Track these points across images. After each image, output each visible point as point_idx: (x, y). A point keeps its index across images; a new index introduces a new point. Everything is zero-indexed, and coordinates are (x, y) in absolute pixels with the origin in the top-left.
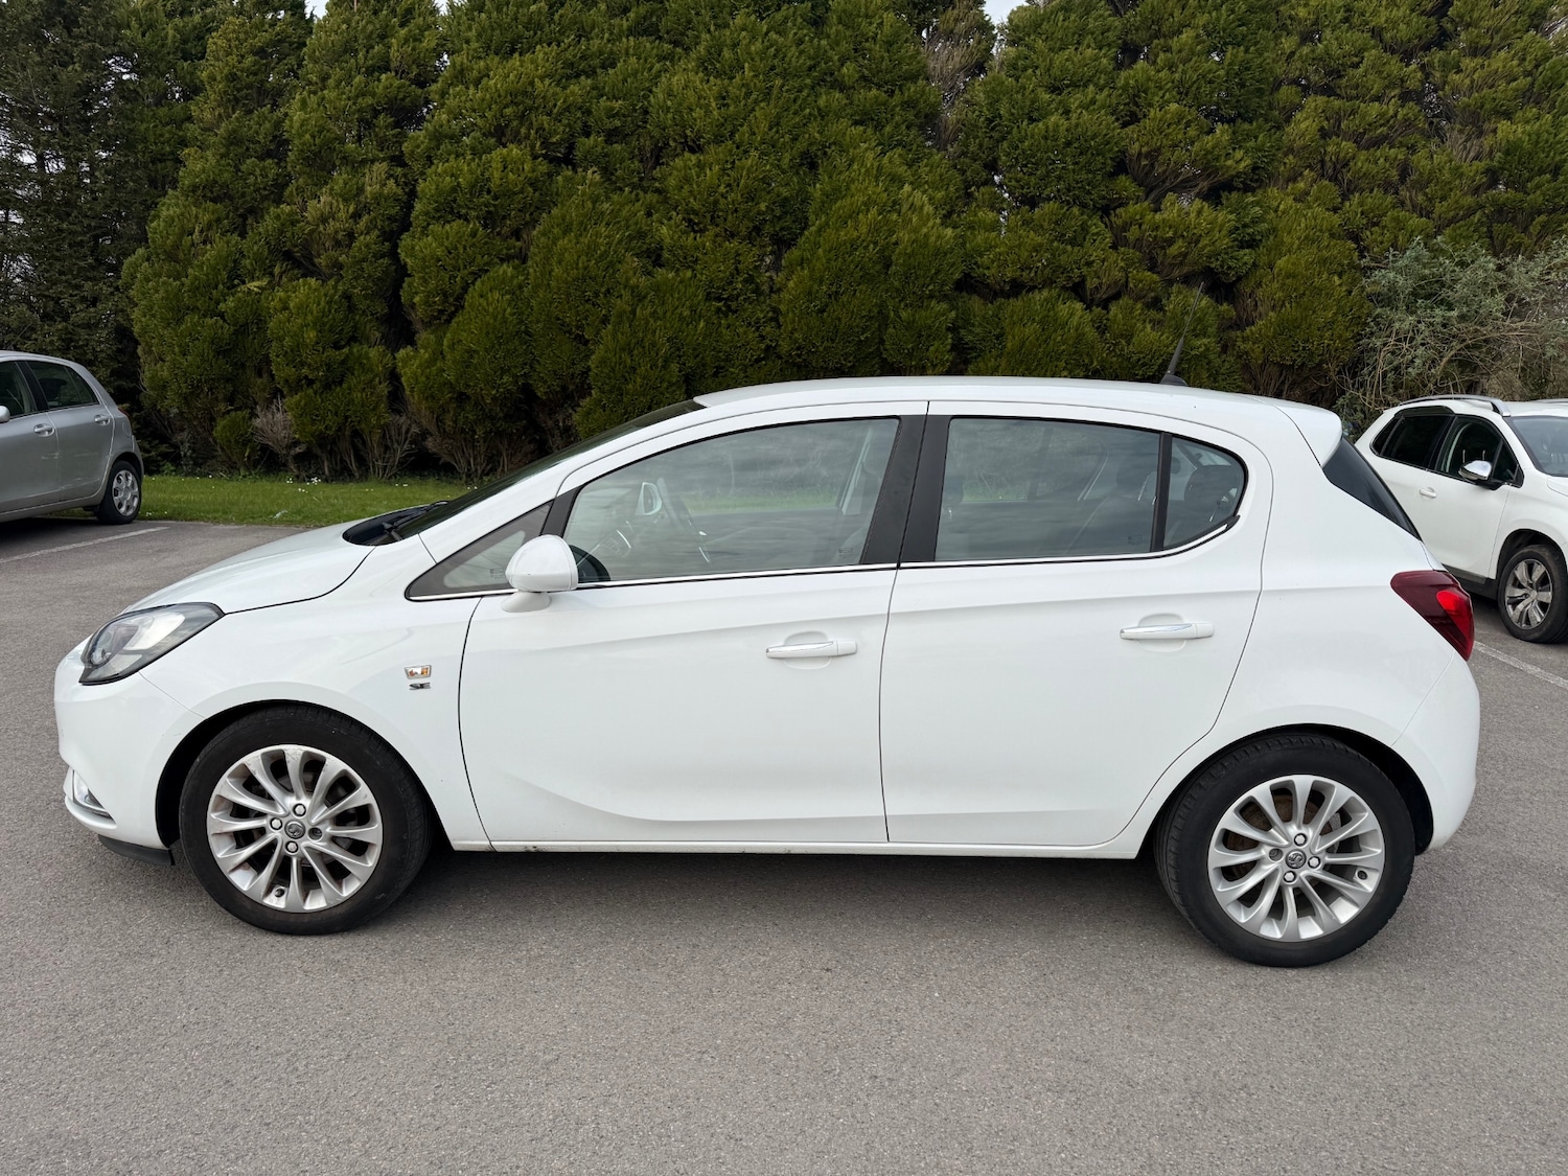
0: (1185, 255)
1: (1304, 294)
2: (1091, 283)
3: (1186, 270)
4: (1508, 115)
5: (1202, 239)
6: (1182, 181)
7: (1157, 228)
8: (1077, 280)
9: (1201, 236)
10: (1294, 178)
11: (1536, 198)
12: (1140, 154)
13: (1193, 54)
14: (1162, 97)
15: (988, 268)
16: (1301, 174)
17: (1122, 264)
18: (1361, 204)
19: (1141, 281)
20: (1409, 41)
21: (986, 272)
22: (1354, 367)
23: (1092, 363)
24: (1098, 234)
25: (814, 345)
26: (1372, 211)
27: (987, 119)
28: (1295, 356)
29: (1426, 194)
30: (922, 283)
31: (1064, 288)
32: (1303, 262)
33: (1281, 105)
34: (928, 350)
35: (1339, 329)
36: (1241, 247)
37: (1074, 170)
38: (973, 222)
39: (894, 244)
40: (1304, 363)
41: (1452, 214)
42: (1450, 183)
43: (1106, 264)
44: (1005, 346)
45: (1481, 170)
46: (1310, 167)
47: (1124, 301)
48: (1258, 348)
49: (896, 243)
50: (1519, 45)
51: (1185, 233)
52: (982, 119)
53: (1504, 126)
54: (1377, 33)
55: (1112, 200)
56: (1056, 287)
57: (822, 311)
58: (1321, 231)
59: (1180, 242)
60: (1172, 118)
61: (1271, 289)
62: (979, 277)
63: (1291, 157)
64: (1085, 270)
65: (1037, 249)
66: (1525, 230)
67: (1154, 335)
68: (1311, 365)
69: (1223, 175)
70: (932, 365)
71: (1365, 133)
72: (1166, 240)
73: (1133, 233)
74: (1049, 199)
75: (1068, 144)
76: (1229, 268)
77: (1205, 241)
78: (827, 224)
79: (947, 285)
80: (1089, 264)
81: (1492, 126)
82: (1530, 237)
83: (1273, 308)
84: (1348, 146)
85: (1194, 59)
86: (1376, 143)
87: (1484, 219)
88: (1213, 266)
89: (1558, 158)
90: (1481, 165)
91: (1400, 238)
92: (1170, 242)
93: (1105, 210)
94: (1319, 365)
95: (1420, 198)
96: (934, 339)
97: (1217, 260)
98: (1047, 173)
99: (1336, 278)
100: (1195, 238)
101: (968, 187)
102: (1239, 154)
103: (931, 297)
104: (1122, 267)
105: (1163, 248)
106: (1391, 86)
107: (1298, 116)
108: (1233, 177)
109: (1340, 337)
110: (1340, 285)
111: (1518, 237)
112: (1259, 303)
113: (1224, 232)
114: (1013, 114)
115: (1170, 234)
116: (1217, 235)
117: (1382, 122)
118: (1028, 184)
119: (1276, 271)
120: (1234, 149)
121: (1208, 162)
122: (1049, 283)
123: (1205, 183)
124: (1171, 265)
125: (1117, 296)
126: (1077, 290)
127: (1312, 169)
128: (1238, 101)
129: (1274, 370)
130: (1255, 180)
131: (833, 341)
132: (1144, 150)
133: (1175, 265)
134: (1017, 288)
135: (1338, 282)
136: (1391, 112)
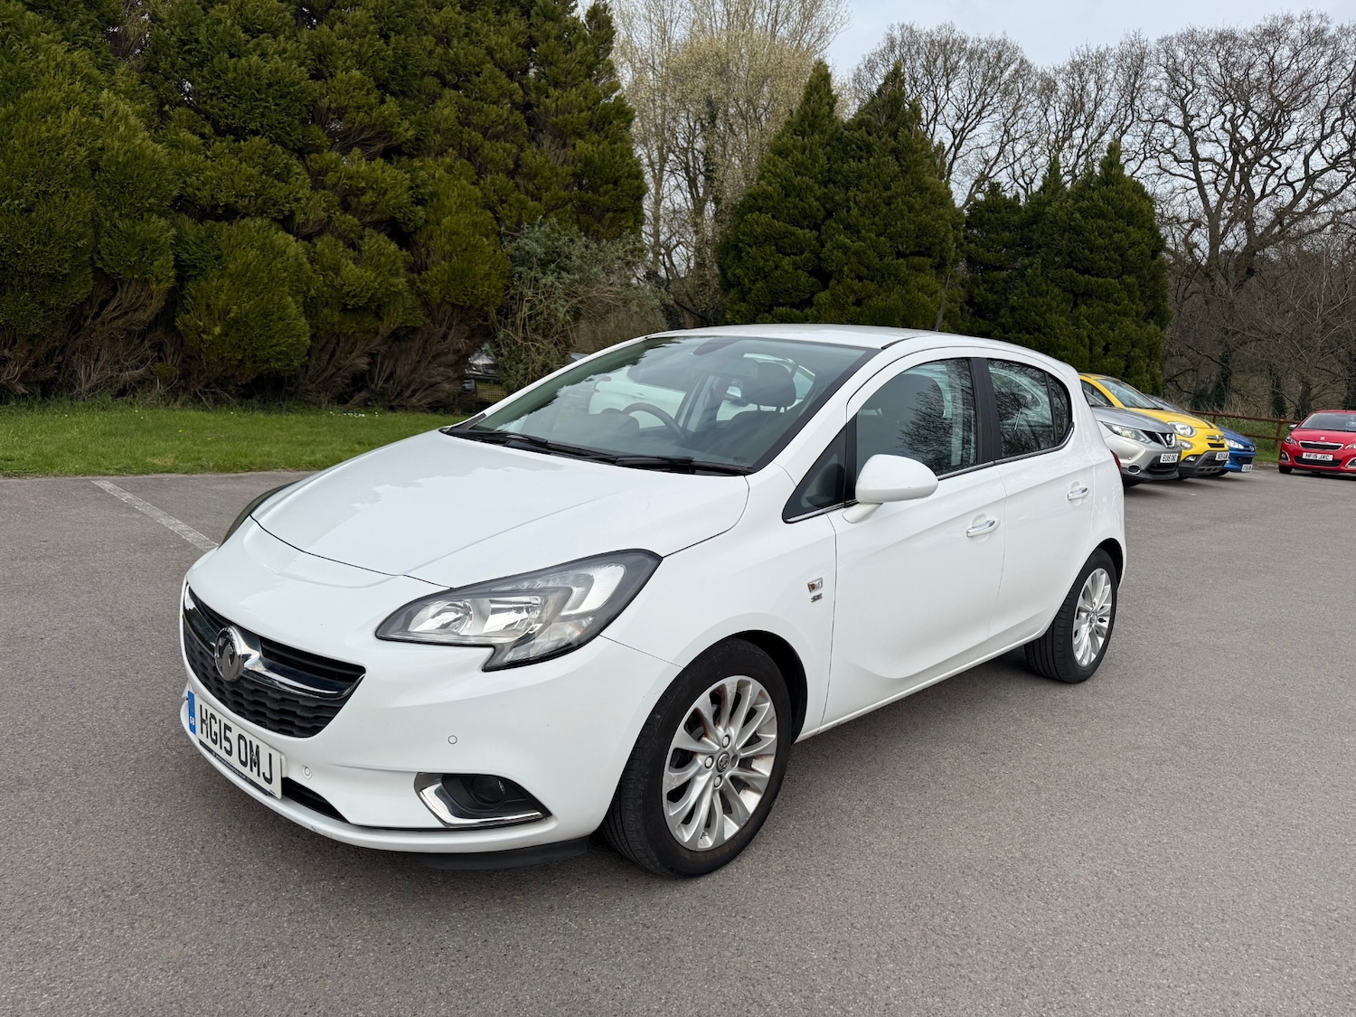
0: (375, 204)
1: (466, 250)
2: (300, 218)
3: (376, 217)
4: (581, 136)
5: (388, 193)
6: (363, 140)
7: (351, 178)
8: (287, 213)
9: (387, 190)
10: (441, 153)
11: (605, 200)
12: (329, 108)
13: (368, 32)
14: (345, 63)
15: (199, 190)
16: (446, 151)
17: (325, 205)
18: (493, 183)
19: (344, 223)
20: (512, 64)
21: (197, 192)
22: (506, 312)
23: (309, 290)
24: (298, 174)
25: (19, 247)
26: (501, 191)
27: (180, 40)
28: (466, 298)
29: (534, 184)
30: (141, 195)
31: (274, 219)
32: (462, 223)
33: (427, 92)
34: (151, 264)
35: (494, 279)
36: (417, 204)
37: (275, 110)
38: (176, 141)
39: (99, 149)
40: (471, 305)
41: (554, 202)
42: (550, 178)
43: (311, 203)
44: (226, 268)
45: (570, 172)
46: (452, 146)
47: (328, 238)
48: (436, 290)
49: (102, 149)
50: (583, 86)
51: (374, 186)
52: (174, 39)
53: (580, 143)
54: (490, 51)
55: (307, 145)
56: (267, 217)
57: (29, 210)
58: (470, 199)
59: (370, 193)
60: (356, 84)
61: (441, 243)
62: (189, 196)
63: (438, 136)
64: (294, 205)
65: (249, 179)
66: (600, 221)
67: (358, 271)
68: (477, 306)
69: (396, 140)
70: (157, 280)
71: (489, 128)
72: (358, 189)
73: (330, 178)
74: (255, 133)
75: (270, 85)
76: (409, 220)
77: (390, 194)
78: (16, 113)
79: (166, 201)
80: (297, 200)
81: (573, 142)
82: (603, 225)
83: (444, 258)
84: (477, 136)
85: (369, 36)
86: (497, 137)
87: (574, 210)
88: (398, 216)
89: (617, 174)
90: (570, 169)
91: (523, 215)
92: (363, 191)
93: (302, 153)
94: (482, 307)
95: (531, 187)
96: (160, 254)
97: (400, 212)
98: (252, 108)
99: (485, 239)
100: (382, 190)
101: (162, 105)
102: (406, 124)
103: (150, 210)
104: (324, 208)
105: (357, 196)
106: (503, 95)
107: (439, 103)
108: (404, 142)
109: (495, 286)
110: (488, 245)
111: (596, 226)
112: (431, 252)
113: (404, 189)
114: (211, 43)
115: (363, 184)
116: (399, 191)
117: (500, 121)
118: (234, 115)
119: (443, 227)
120: (402, 119)
121: (386, 127)
122: (261, 212)
123: (382, 145)
124: (363, 211)
125: (320, 233)
126: (286, 223)
127: (454, 149)
128: (402, 80)
129: (449, 308)
130: (416, 148)
131: (45, 244)
132: (333, 105)
133: (366, 212)
134: (230, 214)
135: (486, 243)
136: (505, 116)
